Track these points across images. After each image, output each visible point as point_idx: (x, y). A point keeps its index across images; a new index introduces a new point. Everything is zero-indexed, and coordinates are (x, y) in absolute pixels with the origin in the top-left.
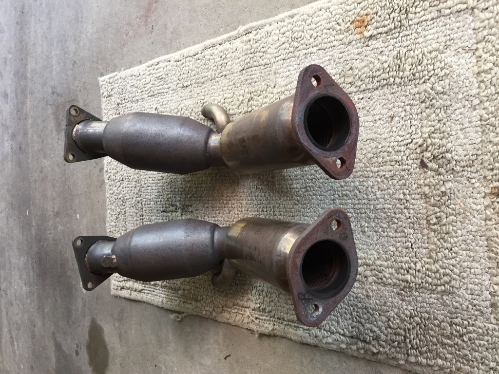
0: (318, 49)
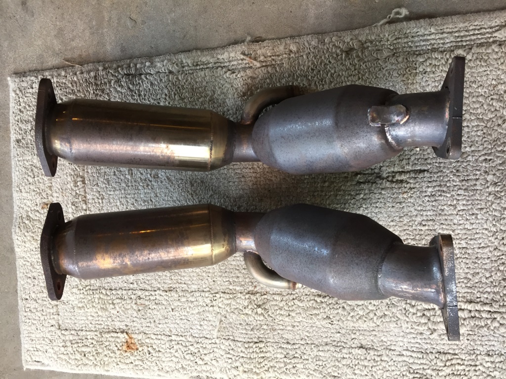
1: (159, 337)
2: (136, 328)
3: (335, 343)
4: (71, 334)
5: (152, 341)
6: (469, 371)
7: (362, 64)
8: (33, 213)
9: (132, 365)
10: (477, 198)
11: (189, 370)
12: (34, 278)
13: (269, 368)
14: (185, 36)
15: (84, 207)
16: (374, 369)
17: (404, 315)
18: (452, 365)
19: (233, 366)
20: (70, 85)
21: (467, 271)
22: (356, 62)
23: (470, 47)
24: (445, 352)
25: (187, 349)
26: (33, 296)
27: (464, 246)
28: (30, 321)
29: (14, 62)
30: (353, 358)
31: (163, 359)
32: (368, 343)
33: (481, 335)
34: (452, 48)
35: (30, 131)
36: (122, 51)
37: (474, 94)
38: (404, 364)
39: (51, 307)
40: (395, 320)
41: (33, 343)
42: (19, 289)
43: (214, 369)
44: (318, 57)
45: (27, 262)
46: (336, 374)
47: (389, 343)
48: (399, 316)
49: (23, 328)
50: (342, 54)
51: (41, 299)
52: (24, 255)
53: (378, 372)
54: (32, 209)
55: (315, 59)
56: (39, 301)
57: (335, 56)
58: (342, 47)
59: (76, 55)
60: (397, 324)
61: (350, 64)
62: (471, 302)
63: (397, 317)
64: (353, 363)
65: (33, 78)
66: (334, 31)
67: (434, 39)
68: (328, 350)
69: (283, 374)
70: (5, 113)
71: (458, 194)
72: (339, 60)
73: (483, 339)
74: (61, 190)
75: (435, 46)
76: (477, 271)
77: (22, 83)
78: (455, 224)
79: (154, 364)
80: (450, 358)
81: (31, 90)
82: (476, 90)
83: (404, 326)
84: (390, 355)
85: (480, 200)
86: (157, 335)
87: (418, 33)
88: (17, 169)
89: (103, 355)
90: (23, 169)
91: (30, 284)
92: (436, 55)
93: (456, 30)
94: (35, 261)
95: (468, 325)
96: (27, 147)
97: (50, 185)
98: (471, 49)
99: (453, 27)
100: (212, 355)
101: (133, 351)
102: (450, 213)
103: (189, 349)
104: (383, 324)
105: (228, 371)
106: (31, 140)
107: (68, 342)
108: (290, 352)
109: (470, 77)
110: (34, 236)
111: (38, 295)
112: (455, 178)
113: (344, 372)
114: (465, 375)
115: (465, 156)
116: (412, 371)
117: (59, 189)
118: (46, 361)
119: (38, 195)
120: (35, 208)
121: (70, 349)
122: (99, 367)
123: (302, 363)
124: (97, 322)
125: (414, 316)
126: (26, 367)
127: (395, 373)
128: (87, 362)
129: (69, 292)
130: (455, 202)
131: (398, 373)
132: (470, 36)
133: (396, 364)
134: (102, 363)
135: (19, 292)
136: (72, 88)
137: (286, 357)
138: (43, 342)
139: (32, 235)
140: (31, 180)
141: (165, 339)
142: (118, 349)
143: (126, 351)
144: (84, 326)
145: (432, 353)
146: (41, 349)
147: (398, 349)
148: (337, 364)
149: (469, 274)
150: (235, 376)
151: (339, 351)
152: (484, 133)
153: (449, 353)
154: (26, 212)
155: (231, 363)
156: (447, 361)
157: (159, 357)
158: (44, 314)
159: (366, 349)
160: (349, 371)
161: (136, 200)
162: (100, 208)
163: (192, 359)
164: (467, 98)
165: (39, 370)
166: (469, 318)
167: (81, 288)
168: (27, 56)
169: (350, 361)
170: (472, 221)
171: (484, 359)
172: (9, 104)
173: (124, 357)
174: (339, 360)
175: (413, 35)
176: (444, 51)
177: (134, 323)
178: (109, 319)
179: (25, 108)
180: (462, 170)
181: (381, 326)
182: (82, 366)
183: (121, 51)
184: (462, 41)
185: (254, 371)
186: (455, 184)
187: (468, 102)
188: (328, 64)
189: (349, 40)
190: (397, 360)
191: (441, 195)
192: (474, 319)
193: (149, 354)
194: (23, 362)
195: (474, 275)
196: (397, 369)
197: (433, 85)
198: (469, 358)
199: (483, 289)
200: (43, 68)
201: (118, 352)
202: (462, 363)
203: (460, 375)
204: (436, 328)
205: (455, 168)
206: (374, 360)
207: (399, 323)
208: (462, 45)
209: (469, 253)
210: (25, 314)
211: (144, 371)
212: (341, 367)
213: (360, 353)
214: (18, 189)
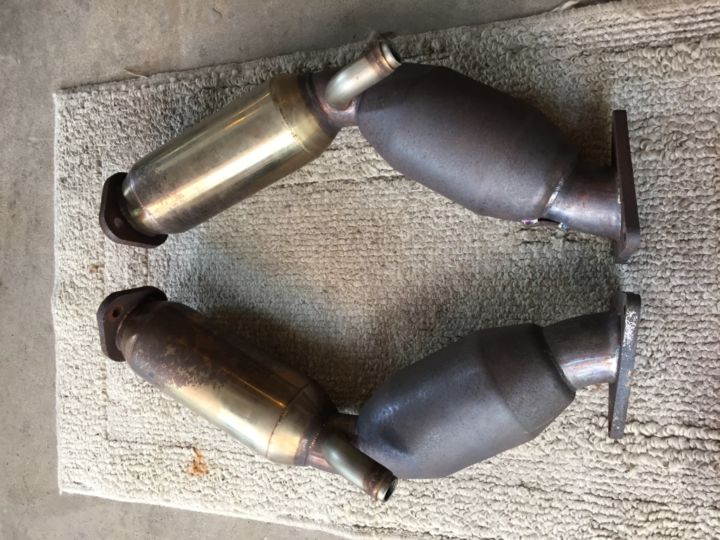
0: (253, 458)
1: (238, 456)
2: (207, 443)
3: (482, 478)
4: (122, 447)
5: (227, 462)
6: (684, 530)
7: (534, 67)
8: (78, 278)
9: (200, 494)
10: (702, 268)
11: (276, 506)
12: (77, 368)
13: (387, 510)
14: (286, 33)
15: (145, 271)
16: (539, 519)
17: (586, 440)
18: (657, 519)
19: (336, 503)
20: (132, 104)
21: (684, 378)
22: (526, 65)
23: (698, 40)
24: (648, 499)
25: (275, 476)
26: (75, 391)
27: (681, 341)
28: (70, 426)
29: (63, 73)
30: (509, 502)
31: (242, 489)
32: (533, 481)
33: (703, 477)
34: (670, 42)
35: (79, 166)
36: (202, 55)
37: (702, 111)
38: (585, 514)
39: (97, 409)
40: (573, 448)
41: (72, 457)
42: (57, 381)
43: (310, 507)
44: (470, 58)
45: (68, 346)
46: (483, 524)
47: (563, 482)
48: (579, 442)
49: (61, 436)
50: (505, 54)
51: (85, 397)
52: (65, 336)
53: (546, 525)
54: (78, 273)
55: (466, 61)
56: (83, 400)
57: (494, 55)
58: (505, 43)
59: (141, 63)
60: (575, 454)
61: (517, 68)
62: (689, 425)
63: (576, 443)
64: (509, 509)
65: (85, 94)
66: (495, 21)
67: (642, 29)
68: (473, 488)
69: (407, 520)
70: (49, 143)
71: (674, 262)
72: (501, 63)
73: (707, 483)
74: (115, 247)
75: (644, 40)
76: (701, 379)
77: (70, 101)
78: (667, 307)
79: (229, 495)
80: (654, 510)
81: (81, 111)
82: (705, 105)
83: (587, 457)
84: (564, 500)
85: (708, 271)
86: (235, 453)
87: (618, 21)
88: (60, 218)
89: (162, 478)
90: (68, 219)
91: (71, 376)
92: (645, 53)
93: (677, 14)
94: (79, 344)
95: (683, 460)
96: (74, 189)
97: (102, 240)
98: (698, 43)
99: (673, 10)
100: (308, 486)
101: (202, 475)
102: (660, 289)
103: (277, 476)
104: (554, 454)
105: (329, 510)
106: (79, 179)
107: (117, 457)
108: (418, 488)
109: (695, 84)
110: (78, 309)
111: (81, 391)
112: (669, 238)
113: (496, 521)
114: (677, 536)
115: (686, 205)
116: (596, 526)
117: (113, 246)
118: (88, 484)
119: (85, 253)
120: (82, 271)
121: (119, 467)
122: (156, 495)
123: (434, 504)
124: (156, 432)
125: (602, 444)
126: (62, 490)
127: (570, 527)
128: (141, 487)
129: (121, 389)
130: (668, 273)
131: (576, 527)
132: (698, 23)
133: (572, 515)
134: (161, 489)
135: (57, 386)
136: (134, 107)
137: (412, 495)
138: (85, 457)
139: (76, 308)
140: (77, 233)
141: (245, 460)
142: (183, 471)
143: (192, 474)
144: (139, 436)
145: (628, 500)
146: (83, 466)
147: (576, 491)
148: (485, 508)
149: (687, 383)
150: (339, 518)
151: (488, 490)
152: (716, 170)
153: (655, 502)
154: (70, 277)
155: (333, 499)
156: (650, 513)
157: (236, 485)
158: (88, 417)
159: (529, 489)
160: (502, 520)
161: (213, 263)
162: (165, 274)
163: (281, 490)
164: (692, 116)
165: (79, 495)
166: (685, 449)
167: (137, 384)
168: (78, 64)
169: (505, 505)
170: (694, 303)
171: (709, 514)
172: (53, 131)
173: (190, 482)
174: (489, 503)
175: (612, 23)
176: (658, 47)
177: (205, 435)
178: (172, 428)
179: (73, 135)
180: (680, 226)
181: (552, 457)
182: (135, 491)
183: (200, 55)
184: (685, 31)
185: (366, 512)
186: (670, 246)
187: (692, 122)
188: (484, 69)
189: (516, 32)
190: (574, 508)
191: (646, 263)
192: (694, 452)
193: (223, 480)
194: (59, 482)
195: (694, 385)
196: (574, 521)
197: (640, 97)
198: (685, 510)
199: (709, 406)
200: (99, 80)
201: (182, 475)
202: (672, 518)
203: (670, 535)
204: (634, 463)
205: (670, 222)
206: (541, 505)
207: (578, 452)
208: (686, 38)
209: (688, 352)
210: (64, 417)
211: (215, 503)
212: (491, 514)
213: (520, 494)
214: (60, 246)
